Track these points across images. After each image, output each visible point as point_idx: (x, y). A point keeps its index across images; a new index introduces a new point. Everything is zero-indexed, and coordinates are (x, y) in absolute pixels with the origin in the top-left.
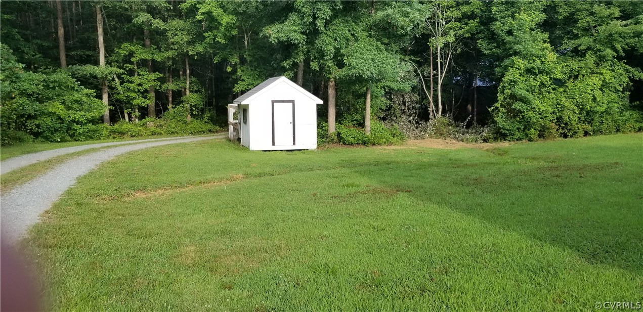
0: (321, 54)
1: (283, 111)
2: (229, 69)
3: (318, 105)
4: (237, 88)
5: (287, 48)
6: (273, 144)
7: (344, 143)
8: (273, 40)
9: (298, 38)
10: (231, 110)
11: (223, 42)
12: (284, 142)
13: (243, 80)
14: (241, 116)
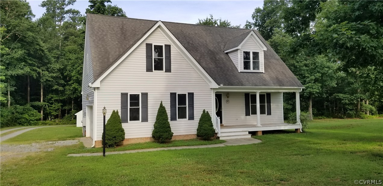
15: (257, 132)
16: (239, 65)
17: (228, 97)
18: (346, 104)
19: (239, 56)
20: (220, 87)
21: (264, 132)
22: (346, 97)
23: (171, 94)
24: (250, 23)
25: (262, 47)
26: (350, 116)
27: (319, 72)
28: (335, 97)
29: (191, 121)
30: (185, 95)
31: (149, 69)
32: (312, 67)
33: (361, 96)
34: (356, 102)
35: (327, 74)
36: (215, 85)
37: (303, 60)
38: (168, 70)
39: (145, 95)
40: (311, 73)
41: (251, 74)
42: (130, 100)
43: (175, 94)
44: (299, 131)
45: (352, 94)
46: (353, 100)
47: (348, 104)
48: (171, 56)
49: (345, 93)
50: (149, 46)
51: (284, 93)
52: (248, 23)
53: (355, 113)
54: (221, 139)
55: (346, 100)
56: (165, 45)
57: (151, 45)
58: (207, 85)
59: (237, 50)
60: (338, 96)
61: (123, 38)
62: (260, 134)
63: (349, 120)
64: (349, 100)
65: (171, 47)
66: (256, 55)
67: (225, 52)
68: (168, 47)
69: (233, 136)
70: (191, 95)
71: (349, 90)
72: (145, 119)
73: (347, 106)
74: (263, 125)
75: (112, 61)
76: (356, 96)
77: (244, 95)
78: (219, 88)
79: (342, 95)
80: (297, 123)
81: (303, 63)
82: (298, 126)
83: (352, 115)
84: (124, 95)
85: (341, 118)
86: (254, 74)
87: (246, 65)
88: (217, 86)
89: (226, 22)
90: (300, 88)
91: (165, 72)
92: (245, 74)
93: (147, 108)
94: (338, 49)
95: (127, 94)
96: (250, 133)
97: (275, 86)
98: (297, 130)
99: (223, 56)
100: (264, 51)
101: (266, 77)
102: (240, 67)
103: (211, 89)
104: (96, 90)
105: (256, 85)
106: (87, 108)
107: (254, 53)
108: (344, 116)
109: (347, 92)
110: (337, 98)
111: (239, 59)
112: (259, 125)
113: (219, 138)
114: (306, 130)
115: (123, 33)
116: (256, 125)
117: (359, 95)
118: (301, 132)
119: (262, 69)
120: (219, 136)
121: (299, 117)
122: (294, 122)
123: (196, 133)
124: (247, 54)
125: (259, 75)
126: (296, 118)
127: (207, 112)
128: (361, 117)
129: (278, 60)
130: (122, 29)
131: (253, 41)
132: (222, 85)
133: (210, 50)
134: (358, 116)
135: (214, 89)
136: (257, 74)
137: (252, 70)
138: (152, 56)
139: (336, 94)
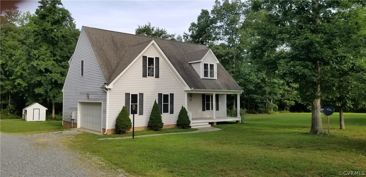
0: (49, 97)
1: (36, 112)
2: (25, 98)
3: (46, 110)
4: (27, 104)
5: (40, 95)
6: (33, 120)
7: (56, 120)
8: (36, 93)
9: (42, 92)
10: (23, 111)
11: (23, 90)
12: (36, 119)
13: (29, 102)
14: (25, 113)
15: (213, 123)
16: (201, 73)
17: (191, 97)
18: (258, 103)
19: (201, 66)
20: (192, 89)
21: (218, 123)
22: (258, 98)
23: (159, 94)
24: (187, 34)
25: (216, 61)
26: (260, 112)
27: (242, 78)
28: (251, 97)
29: (172, 115)
30: (168, 95)
31: (144, 76)
32: (237, 74)
33: (269, 97)
34: (265, 102)
35: (248, 80)
36: (188, 88)
37: (230, 68)
38: (157, 76)
39: (141, 95)
40: (236, 78)
41: (209, 80)
42: (131, 98)
43: (161, 94)
44: (239, 122)
45: (262, 96)
46: (263, 100)
47: (260, 103)
48: (160, 66)
49: (257, 94)
50: (144, 58)
51: (227, 95)
52: (185, 35)
53: (264, 109)
54: (192, 127)
55: (258, 99)
56: (156, 58)
57: (146, 57)
58: (182, 88)
59: (200, 62)
60: (253, 96)
61: (116, 49)
62: (215, 124)
63: (260, 115)
64: (260, 100)
65: (160, 59)
66: (212, 66)
67: (189, 63)
68: (157, 59)
69: (200, 126)
70: (172, 95)
71: (261, 92)
72: (141, 113)
73: (259, 104)
74: (217, 118)
75: (114, 67)
76: (266, 97)
77: (202, 95)
78: (191, 91)
79: (255, 96)
80: (238, 117)
81: (231, 70)
82: (238, 118)
83: (262, 112)
84: (127, 95)
85: (254, 113)
86: (211, 80)
87: (206, 74)
88: (190, 89)
89: (163, 30)
90: (241, 91)
91: (155, 78)
92: (205, 80)
93: (143, 105)
94: (293, 75)
95: (129, 94)
96: (210, 123)
97: (225, 89)
98: (237, 121)
99: (188, 65)
100: (217, 63)
101: (218, 82)
102: (202, 76)
103: (185, 91)
104: (108, 91)
105: (214, 89)
106: (78, 104)
107: (210, 65)
108: (256, 112)
109: (259, 94)
110: (252, 98)
111: (201, 69)
112: (215, 118)
113: (191, 127)
114: (244, 122)
115: (115, 45)
116: (213, 117)
117: (267, 96)
118: (240, 123)
119: (215, 77)
120: (191, 126)
121: (239, 112)
122: (235, 115)
123: (176, 123)
124: (206, 66)
125: (214, 81)
126: (237, 113)
127: (184, 108)
128: (268, 113)
129: (223, 70)
130: (113, 41)
131: (210, 56)
132: (193, 88)
133: (178, 61)
134: (266, 112)
135: (186, 91)
136: (212, 80)
137: (209, 77)
138: (146, 65)
139: (252, 95)
